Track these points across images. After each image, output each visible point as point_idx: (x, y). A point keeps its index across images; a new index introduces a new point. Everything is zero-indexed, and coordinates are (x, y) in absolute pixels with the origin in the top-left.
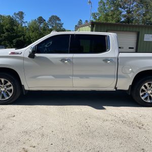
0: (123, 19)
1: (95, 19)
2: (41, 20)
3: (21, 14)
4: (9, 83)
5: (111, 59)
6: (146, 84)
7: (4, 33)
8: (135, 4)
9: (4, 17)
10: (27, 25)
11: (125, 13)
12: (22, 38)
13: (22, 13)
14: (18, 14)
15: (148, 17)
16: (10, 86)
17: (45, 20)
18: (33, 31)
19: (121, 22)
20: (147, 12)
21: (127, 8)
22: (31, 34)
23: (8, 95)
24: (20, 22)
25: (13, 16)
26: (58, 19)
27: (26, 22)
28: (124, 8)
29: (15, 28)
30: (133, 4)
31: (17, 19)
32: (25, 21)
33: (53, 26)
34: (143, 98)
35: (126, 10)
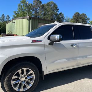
15: (47, 16)
30: (38, 8)
35: (34, 11)
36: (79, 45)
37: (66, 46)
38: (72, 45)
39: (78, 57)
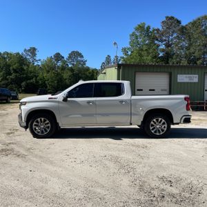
0: (161, 55)
1: (126, 55)
2: (58, 57)
3: (33, 51)
4: (47, 121)
5: (126, 101)
6: (155, 120)
7: (10, 74)
8: (175, 35)
9: (11, 54)
10: (40, 64)
11: (163, 47)
12: (33, 80)
13: (34, 49)
14: (29, 50)
15: (192, 50)
16: (48, 123)
17: (63, 57)
18: (49, 71)
19: (159, 58)
20: (190, 45)
21: (165, 40)
22: (45, 75)
23: (46, 131)
24: (31, 60)
25: (22, 54)
26: (80, 55)
27: (40, 60)
28: (162, 41)
29: (25, 68)
30: (172, 35)
31: (28, 57)
32: (37, 59)
33: (73, 64)
34: (153, 131)
35: (164, 43)
36: (97, 103)
37: (81, 103)
38: (89, 102)
39: (96, 114)
